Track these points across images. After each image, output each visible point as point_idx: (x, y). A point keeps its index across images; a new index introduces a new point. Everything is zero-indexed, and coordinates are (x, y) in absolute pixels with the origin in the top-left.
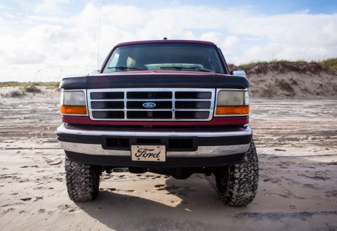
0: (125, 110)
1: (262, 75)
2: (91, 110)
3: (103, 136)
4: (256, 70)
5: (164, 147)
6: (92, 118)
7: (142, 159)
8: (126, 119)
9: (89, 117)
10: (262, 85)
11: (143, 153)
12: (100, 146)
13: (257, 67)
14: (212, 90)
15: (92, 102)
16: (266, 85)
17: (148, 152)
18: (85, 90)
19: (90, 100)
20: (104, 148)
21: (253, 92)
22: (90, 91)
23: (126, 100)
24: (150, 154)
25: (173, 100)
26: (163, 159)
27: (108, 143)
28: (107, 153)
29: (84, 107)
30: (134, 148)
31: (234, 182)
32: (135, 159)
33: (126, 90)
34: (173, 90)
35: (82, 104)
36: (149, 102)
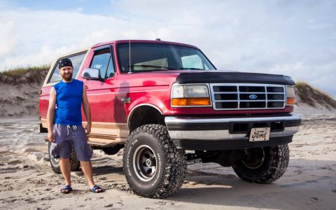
0: (239, 101)
2: (214, 101)
3: (230, 123)
5: (269, 129)
6: (215, 108)
7: (256, 139)
8: (239, 108)
9: (212, 107)
11: (257, 135)
12: (227, 131)
14: (283, 86)
15: (215, 95)
17: (260, 133)
18: (207, 84)
19: (213, 93)
20: (230, 133)
22: (212, 85)
23: (238, 93)
24: (261, 135)
25: (266, 93)
26: (267, 139)
27: (235, 128)
28: (232, 136)
29: (208, 99)
30: (253, 131)
31: (278, 160)
32: (251, 140)
33: (238, 85)
34: (266, 85)
35: (205, 96)
36: (253, 95)
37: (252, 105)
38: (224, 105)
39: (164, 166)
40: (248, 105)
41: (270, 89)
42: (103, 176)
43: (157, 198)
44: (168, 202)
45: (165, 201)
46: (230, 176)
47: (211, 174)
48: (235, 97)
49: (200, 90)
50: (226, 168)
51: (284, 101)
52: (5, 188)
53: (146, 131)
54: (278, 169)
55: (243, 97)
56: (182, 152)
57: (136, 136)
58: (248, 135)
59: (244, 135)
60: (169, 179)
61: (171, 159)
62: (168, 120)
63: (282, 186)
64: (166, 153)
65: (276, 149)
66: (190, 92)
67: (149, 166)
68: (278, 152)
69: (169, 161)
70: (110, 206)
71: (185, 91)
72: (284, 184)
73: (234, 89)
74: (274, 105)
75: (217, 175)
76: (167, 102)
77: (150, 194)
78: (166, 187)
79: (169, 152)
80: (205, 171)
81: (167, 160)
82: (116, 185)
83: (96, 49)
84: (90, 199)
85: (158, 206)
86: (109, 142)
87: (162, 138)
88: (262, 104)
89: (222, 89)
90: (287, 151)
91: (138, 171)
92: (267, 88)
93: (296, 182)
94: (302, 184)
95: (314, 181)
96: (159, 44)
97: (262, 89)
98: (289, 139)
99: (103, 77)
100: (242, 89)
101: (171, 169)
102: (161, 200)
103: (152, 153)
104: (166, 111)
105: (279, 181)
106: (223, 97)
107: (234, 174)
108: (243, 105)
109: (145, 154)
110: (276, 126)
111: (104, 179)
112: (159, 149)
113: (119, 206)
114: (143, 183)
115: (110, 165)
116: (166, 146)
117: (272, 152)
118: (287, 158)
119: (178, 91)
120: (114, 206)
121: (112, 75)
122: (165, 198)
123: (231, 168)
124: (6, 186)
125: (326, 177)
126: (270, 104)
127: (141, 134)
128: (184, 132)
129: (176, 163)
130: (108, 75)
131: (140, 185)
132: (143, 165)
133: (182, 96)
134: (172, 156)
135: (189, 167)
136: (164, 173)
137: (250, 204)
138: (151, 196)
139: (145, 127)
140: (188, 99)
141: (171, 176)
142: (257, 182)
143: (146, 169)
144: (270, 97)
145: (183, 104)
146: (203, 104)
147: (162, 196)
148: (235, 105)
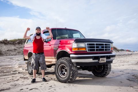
1: (21, 45)
2: (87, 48)
3: (93, 56)
4: (18, 42)
5: (106, 58)
6: (88, 51)
7: (102, 62)
8: (95, 51)
10: (21, 49)
12: (92, 59)
13: (18, 41)
14: (110, 44)
15: (88, 46)
16: (23, 49)
18: (85, 43)
19: (87, 46)
20: (93, 60)
21: (18, 52)
22: (86, 43)
23: (95, 46)
24: (103, 60)
25: (104, 46)
26: (105, 62)
27: (95, 58)
29: (85, 48)
30: (101, 59)
31: (108, 69)
32: (100, 62)
33: (95, 43)
34: (104, 43)
35: (84, 47)
36: (100, 47)
37: (100, 50)
38: (91, 50)
39: (70, 72)
40: (98, 50)
41: (105, 45)
42: (47, 75)
43: (67, 83)
44: (71, 85)
45: (70, 84)
46: (91, 75)
47: (84, 74)
48: (94, 47)
49: (82, 45)
50: (90, 72)
51: (110, 48)
52: (12, 81)
53: (63, 60)
54: (108, 72)
55: (97, 47)
56: (76, 67)
57: (59, 61)
58: (99, 61)
59: (98, 60)
60: (72, 76)
62: (71, 56)
63: (109, 78)
64: (71, 67)
65: (107, 65)
66: (79, 46)
67: (64, 72)
68: (108, 66)
69: (72, 70)
70: (51, 86)
71: (77, 45)
72: (109, 77)
73: (94, 44)
74: (107, 50)
75: (86, 74)
76: (71, 49)
77: (65, 82)
78: (71, 79)
79: (72, 67)
80: (81, 73)
81: (71, 70)
82: (52, 78)
83: (44, 31)
84: (44, 84)
85: (68, 86)
86: (49, 63)
87: (69, 62)
88: (103, 50)
89: (90, 44)
90: (111, 66)
91: (60, 74)
92: (105, 44)
93: (113, 76)
94: (115, 77)
95: (119, 76)
96: (66, 29)
97: (103, 44)
98: (111, 62)
99: (47, 41)
100: (97, 44)
101: (72, 73)
102: (69, 84)
103: (65, 67)
104: (70, 52)
105: (108, 76)
106: (90, 47)
107: (92, 74)
108: (97, 50)
109: (63, 67)
110: (108, 57)
111: (47, 76)
112: (68, 66)
113: (54, 86)
114: (62, 78)
115: (48, 71)
116: (71, 65)
117: (105, 66)
118: (110, 68)
119: (75, 45)
120: (52, 86)
121: (50, 40)
122: (70, 83)
123: (91, 72)
124: (12, 80)
125: (123, 74)
126: (106, 50)
127: (61, 61)
128: (77, 60)
129: (74, 71)
130: (49, 40)
131: (61, 79)
132: (62, 71)
133: (76, 47)
134: (73, 68)
135: (78, 72)
136: (70, 74)
137: (99, 84)
138: (65, 83)
139: (63, 58)
140: (78, 48)
142: (100, 77)
143: (63, 73)
144: (106, 47)
145: (76, 50)
146: (84, 50)
147: (69, 82)
148: (94, 50)
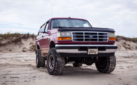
0: (84, 38)
2: (73, 38)
3: (79, 46)
8: (84, 41)
9: (72, 40)
11: (91, 52)
12: (78, 50)
14: (108, 33)
15: (73, 36)
17: (93, 51)
18: (70, 32)
22: (72, 32)
23: (84, 35)
25: (98, 35)
26: (97, 53)
27: (81, 49)
28: (80, 52)
29: (70, 37)
30: (89, 50)
33: (84, 32)
34: (98, 32)
38: (78, 40)
40: (90, 40)
44: (57, 77)
49: (68, 34)
58: (87, 52)
60: (57, 68)
61: (57, 60)
62: (56, 46)
66: (63, 35)
68: (110, 60)
73: (82, 33)
78: (56, 71)
79: (57, 58)
83: (47, 22)
88: (96, 40)
89: (77, 33)
97: (96, 34)
99: (46, 31)
101: (57, 64)
106: (77, 37)
116: (56, 55)
126: (100, 40)
127: (50, 51)
129: (59, 62)
133: (60, 36)
139: (52, 49)
140: (62, 38)
141: (57, 67)
145: (60, 39)
